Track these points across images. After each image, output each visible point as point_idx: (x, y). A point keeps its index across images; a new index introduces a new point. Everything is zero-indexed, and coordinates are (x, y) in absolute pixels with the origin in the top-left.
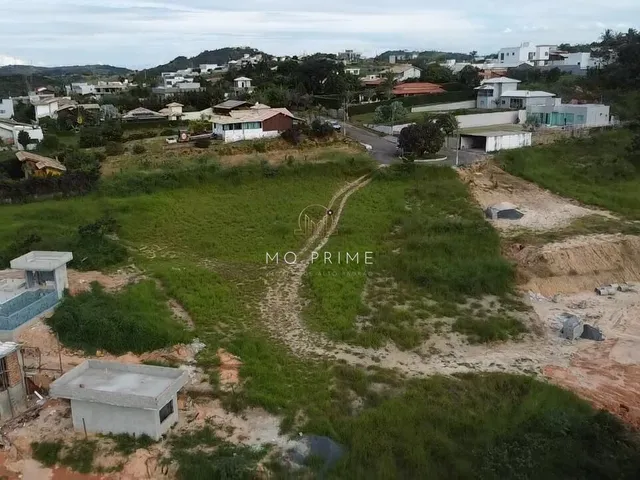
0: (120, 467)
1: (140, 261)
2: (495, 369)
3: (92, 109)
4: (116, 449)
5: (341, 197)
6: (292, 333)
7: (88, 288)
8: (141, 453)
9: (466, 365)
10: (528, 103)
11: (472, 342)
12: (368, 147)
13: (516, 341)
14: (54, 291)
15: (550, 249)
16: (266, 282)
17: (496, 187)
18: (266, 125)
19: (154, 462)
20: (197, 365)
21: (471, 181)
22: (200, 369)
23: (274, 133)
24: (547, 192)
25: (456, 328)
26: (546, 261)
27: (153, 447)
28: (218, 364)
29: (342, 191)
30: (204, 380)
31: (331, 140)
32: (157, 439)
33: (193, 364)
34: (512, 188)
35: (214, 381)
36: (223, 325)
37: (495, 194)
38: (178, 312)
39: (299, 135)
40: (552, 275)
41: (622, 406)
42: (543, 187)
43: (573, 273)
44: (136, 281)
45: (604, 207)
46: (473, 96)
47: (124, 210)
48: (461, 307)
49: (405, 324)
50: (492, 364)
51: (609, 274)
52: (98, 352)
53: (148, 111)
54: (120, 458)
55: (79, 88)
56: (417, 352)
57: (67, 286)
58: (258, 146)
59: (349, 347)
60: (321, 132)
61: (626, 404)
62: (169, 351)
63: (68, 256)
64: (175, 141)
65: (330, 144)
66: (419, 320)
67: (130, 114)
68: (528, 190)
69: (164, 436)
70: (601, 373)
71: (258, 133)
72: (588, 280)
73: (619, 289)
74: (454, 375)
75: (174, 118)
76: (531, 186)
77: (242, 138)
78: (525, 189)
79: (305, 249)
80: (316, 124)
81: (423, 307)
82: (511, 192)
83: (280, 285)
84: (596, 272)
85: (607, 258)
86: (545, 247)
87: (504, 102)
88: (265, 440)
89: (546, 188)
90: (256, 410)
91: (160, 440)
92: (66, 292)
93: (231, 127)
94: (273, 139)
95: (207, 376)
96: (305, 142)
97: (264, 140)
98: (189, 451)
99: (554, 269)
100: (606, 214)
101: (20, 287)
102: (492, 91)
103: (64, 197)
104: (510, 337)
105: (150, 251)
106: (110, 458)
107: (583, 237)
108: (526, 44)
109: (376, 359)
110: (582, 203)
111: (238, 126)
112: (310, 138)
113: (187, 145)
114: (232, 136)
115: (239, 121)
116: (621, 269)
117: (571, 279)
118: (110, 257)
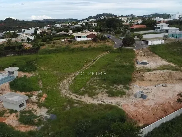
0: (8, 117)
1: (39, 71)
2: (110, 103)
3: (49, 32)
4: (9, 113)
5: (99, 57)
6: (64, 90)
7: (23, 76)
8: (14, 114)
9: (103, 102)
10: (169, 31)
11: (109, 96)
12: (116, 43)
13: (121, 97)
14: (14, 76)
15: (146, 74)
16: (66, 78)
17: (144, 55)
18: (88, 37)
19: (15, 116)
20: (37, 96)
21: (138, 54)
22: (37, 97)
23: (90, 39)
24: (160, 58)
25: (107, 93)
26: (144, 77)
27: (17, 113)
28: (42, 96)
29: (101, 55)
30: (37, 100)
31: (106, 41)
32: (18, 111)
33: (36, 96)
34: (149, 56)
35: (39, 100)
36: (49, 87)
37: (144, 57)
38: (41, 84)
39: (97, 39)
40: (144, 81)
41: (136, 116)
42: (159, 56)
43: (150, 80)
44: (35, 75)
45: (173, 62)
46: (154, 29)
47: (41, 58)
48: (111, 87)
49: (94, 90)
50: (110, 102)
51: (162, 81)
52: (17, 91)
53: (64, 32)
54: (9, 115)
55: (56, 25)
56: (93, 98)
57: (18, 76)
58: (85, 42)
59: (76, 95)
60: (103, 39)
61: (138, 115)
62: (32, 92)
63: (18, 68)
64: (63, 41)
65: (105, 42)
66: (98, 90)
67: (59, 33)
68: (154, 57)
69: (20, 111)
70: (137, 107)
71: (86, 39)
72: (154, 83)
73: (162, 86)
74: (98, 104)
75: (70, 34)
76: (156, 55)
77: (81, 40)
78: (153, 56)
79: (81, 70)
80: (102, 37)
81: (102, 86)
82: (149, 57)
83: (69, 78)
84: (158, 81)
85: (163, 77)
86: (146, 73)
87: (163, 31)
88: (41, 114)
89: (160, 56)
90: (44, 107)
91: (19, 112)
92: (17, 77)
93: (78, 37)
94: (90, 40)
95: (38, 99)
96: (99, 41)
97: (88, 41)
98: (24, 115)
99: (145, 79)
100: (173, 65)
101: (7, 75)
102: (160, 27)
103: (30, 54)
104: (120, 96)
105: (42, 69)
106: (7, 114)
107: (159, 70)
108: (179, 13)
109: (80, 98)
110: (168, 61)
111: (80, 37)
112: (100, 40)
113: (67, 42)
114: (78, 39)
115: (81, 36)
116: (166, 80)
117: (149, 82)
118: (32, 69)
